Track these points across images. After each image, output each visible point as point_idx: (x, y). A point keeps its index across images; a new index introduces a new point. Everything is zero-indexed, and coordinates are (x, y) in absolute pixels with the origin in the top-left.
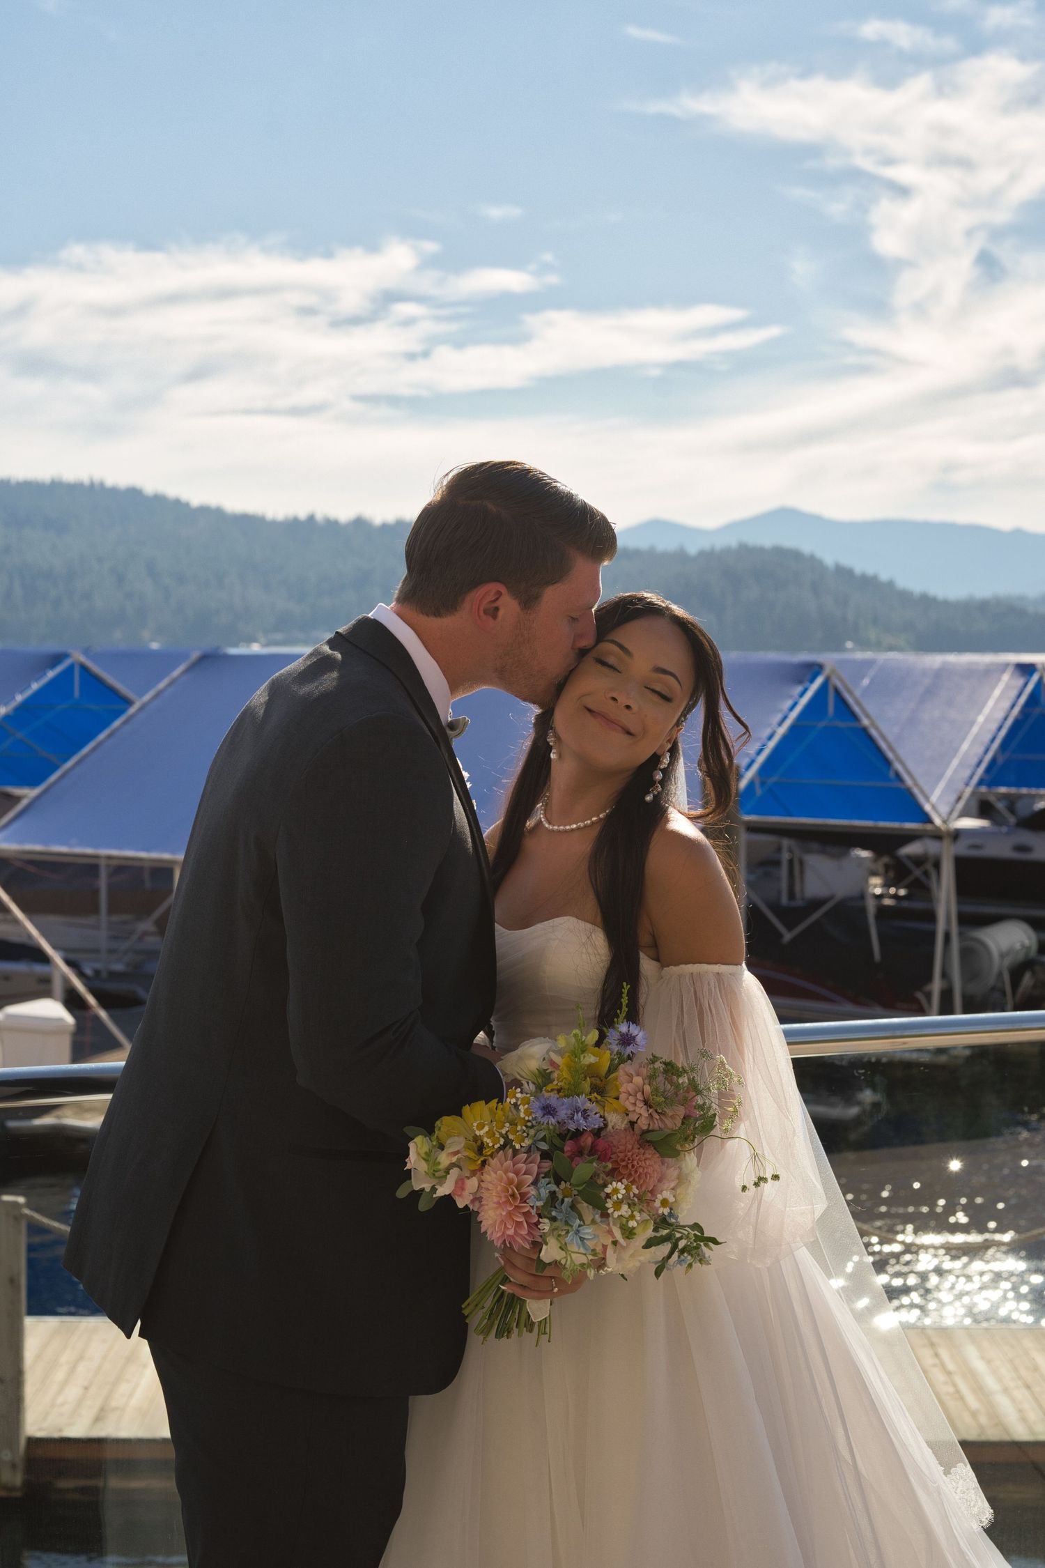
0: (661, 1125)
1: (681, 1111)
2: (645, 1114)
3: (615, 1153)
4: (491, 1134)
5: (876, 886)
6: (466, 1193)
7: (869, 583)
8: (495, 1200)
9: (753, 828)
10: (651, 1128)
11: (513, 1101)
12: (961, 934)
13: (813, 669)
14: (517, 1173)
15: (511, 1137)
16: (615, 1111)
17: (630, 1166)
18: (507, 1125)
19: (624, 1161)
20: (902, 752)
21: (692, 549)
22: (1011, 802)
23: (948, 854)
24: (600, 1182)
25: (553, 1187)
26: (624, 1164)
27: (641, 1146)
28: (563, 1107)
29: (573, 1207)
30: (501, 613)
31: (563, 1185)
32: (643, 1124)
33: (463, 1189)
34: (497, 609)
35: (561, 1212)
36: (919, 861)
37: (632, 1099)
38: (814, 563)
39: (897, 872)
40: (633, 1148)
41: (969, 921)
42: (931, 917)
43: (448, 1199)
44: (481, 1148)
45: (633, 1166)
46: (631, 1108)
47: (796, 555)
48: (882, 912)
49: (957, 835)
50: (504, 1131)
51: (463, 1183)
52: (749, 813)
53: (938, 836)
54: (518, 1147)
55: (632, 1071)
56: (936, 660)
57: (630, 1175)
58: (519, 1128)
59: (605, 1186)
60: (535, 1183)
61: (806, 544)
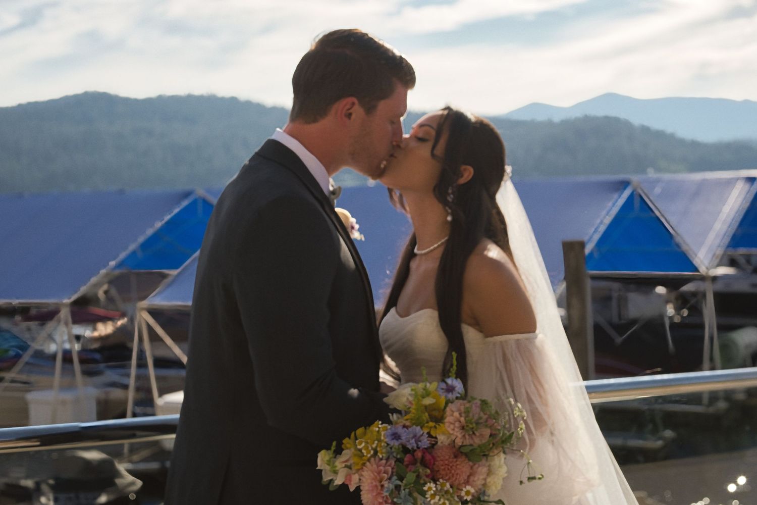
0: (472, 442)
1: (487, 432)
2: (460, 436)
3: (437, 461)
4: (366, 448)
5: (670, 310)
6: (352, 483)
7: (660, 135)
8: (367, 488)
9: (594, 278)
10: (464, 444)
11: (377, 429)
12: (719, 337)
13: (625, 184)
14: (379, 473)
15: (378, 449)
16: (444, 433)
17: (446, 469)
18: (376, 442)
19: (442, 465)
20: (680, 231)
21: (557, 119)
22: (748, 258)
23: (709, 290)
24: (422, 481)
25: (399, 483)
26: (443, 468)
27: (456, 457)
28: (405, 434)
29: (410, 494)
30: (353, 116)
31: (404, 482)
32: (459, 442)
33: (350, 481)
34: (350, 114)
35: (401, 498)
36: (694, 294)
37: (452, 426)
38: (627, 124)
39: (683, 301)
40: (449, 458)
41: (724, 328)
42: (702, 326)
43: (344, 486)
44: (361, 456)
45: (448, 469)
46: (451, 432)
47: (617, 120)
48: (673, 326)
49: (715, 279)
50: (374, 446)
51: (351, 477)
52: (591, 270)
53: (703, 278)
54: (381, 456)
55: (454, 409)
56: (698, 176)
57: (447, 475)
58: (383, 444)
59: (425, 483)
60: (390, 479)
61: (622, 114)
